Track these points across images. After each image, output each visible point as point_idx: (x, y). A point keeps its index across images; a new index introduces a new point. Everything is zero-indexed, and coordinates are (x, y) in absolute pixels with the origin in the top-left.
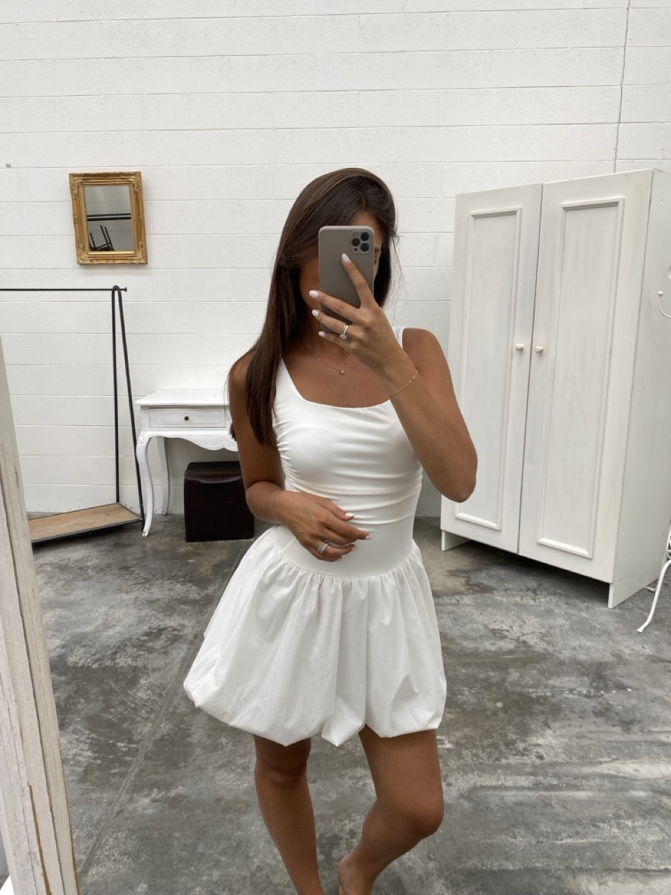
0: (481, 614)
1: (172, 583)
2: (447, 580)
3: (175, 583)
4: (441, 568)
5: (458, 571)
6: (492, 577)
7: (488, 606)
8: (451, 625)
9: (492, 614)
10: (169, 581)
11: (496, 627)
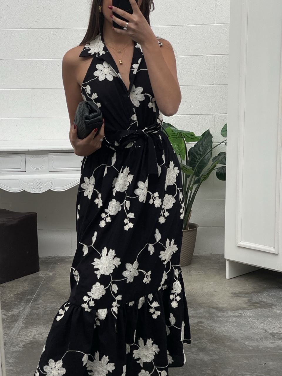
0: (262, 322)
2: (231, 300)
4: (226, 291)
5: (240, 293)
6: (274, 296)
7: (268, 317)
8: (235, 331)
9: (271, 322)
11: (276, 331)
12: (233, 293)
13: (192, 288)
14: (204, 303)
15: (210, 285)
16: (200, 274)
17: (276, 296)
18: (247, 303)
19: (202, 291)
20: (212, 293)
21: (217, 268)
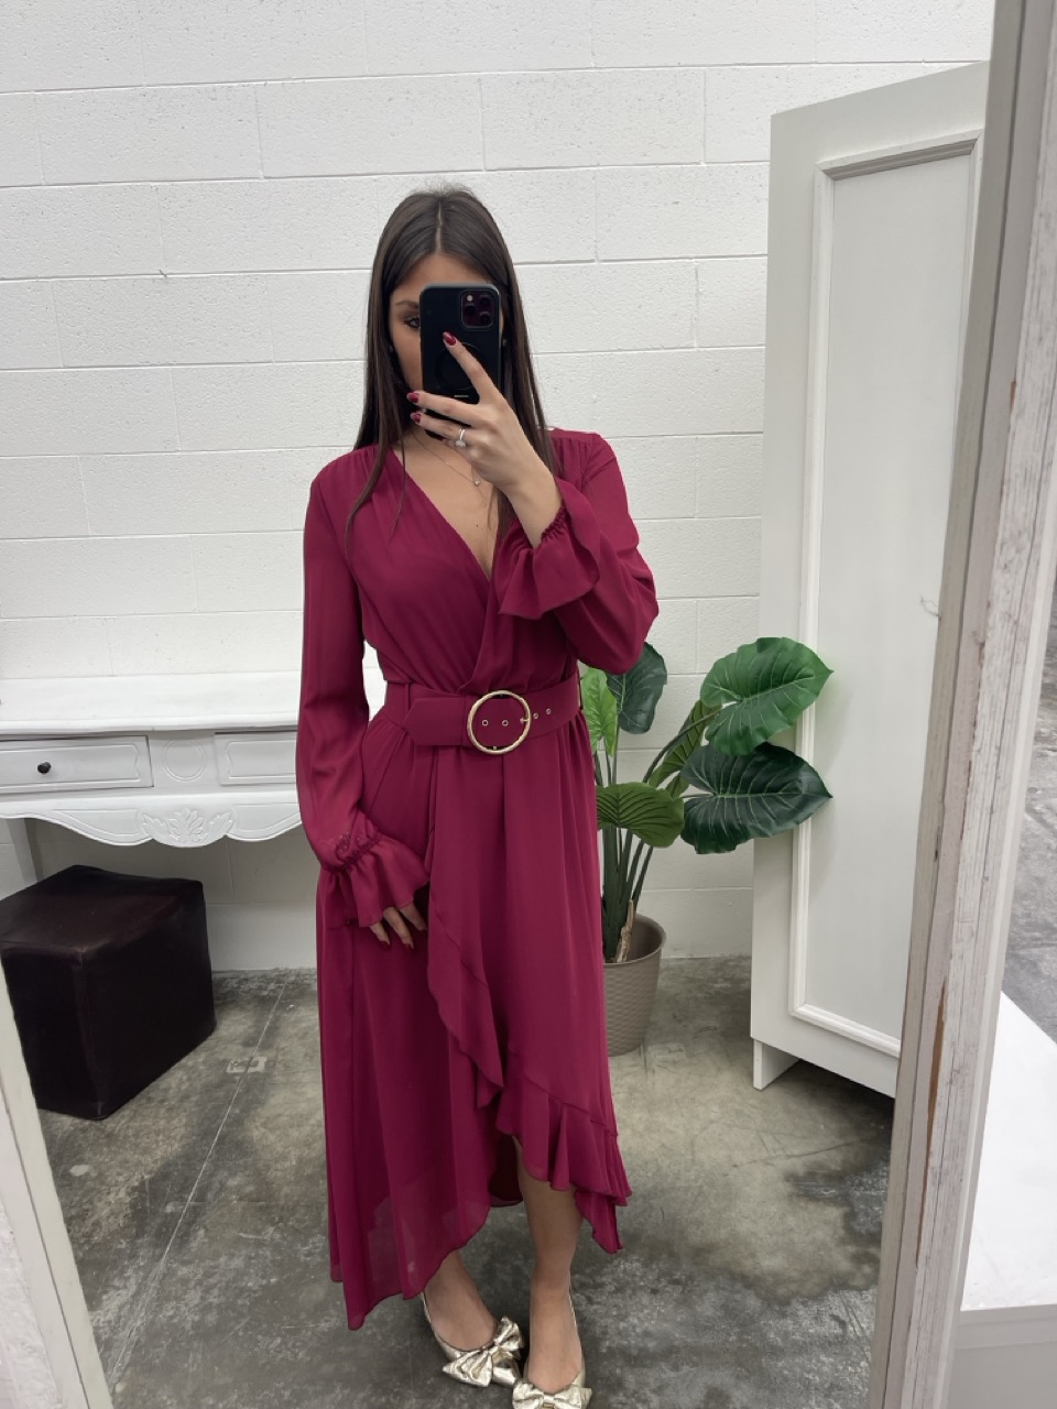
2: (791, 1221)
4: (768, 1164)
5: (811, 1175)
12: (792, 1178)
13: (663, 1145)
14: (709, 1248)
15: (712, 1122)
16: (674, 1063)
18: (843, 1242)
19: (693, 1160)
20: (726, 1175)
21: (717, 1026)
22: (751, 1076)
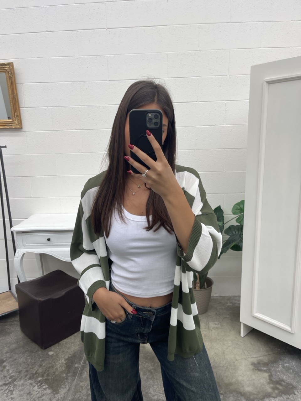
1: (31, 384)
2: (253, 377)
3: (34, 384)
4: (246, 360)
5: (259, 363)
6: (289, 369)
10: (30, 381)
12: (253, 364)
13: (215, 353)
14: (230, 384)
15: (229, 346)
16: (217, 328)
17: (291, 369)
18: (269, 383)
19: (224, 358)
20: (234, 363)
21: (229, 317)
22: (240, 333)
